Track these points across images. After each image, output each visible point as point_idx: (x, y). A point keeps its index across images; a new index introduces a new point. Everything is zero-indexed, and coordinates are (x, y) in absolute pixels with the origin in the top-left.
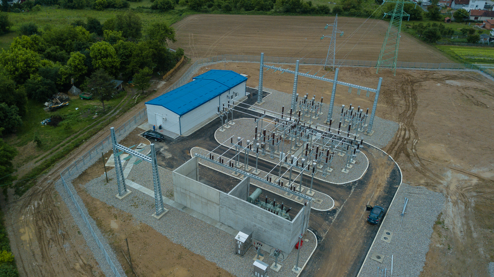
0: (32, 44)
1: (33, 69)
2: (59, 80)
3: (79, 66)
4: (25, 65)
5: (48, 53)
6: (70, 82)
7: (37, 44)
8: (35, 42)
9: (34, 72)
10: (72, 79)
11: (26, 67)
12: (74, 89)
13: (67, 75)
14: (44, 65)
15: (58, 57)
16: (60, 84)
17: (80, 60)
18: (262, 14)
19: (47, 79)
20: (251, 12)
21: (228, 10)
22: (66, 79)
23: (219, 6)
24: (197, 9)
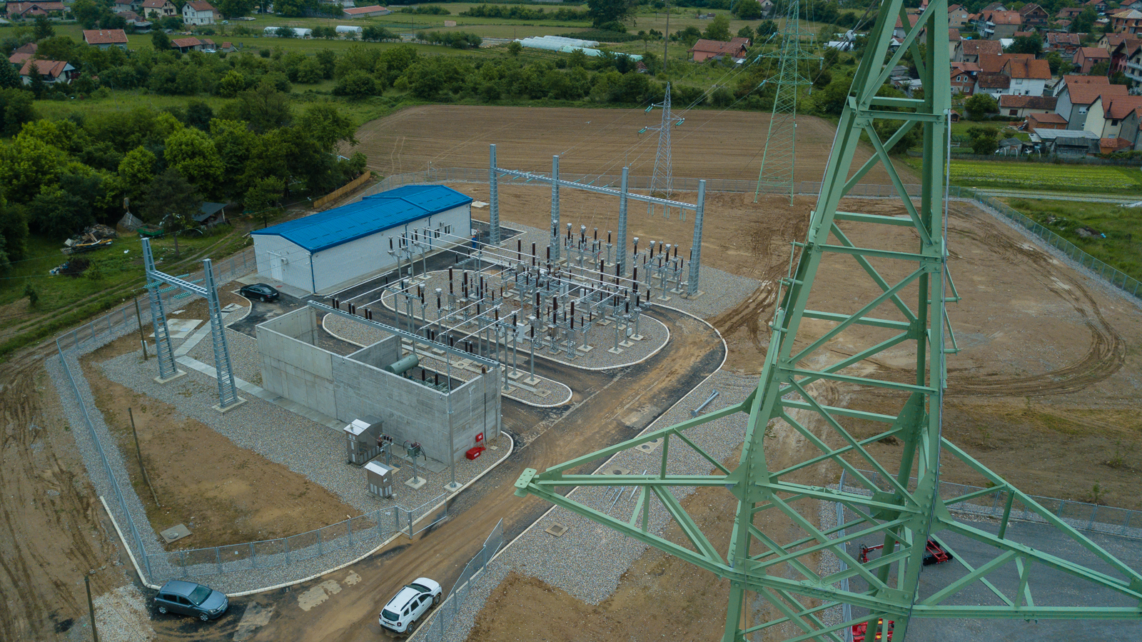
0: (57, 137)
1: (48, 177)
2: (99, 200)
3: (139, 175)
5: (88, 153)
6: (122, 205)
7: (68, 138)
8: (65, 133)
9: (49, 183)
10: (126, 199)
11: (37, 172)
12: (129, 220)
13: (116, 191)
14: (74, 171)
16: (102, 207)
17: (143, 164)
18: (563, 104)
19: (74, 195)
20: (540, 101)
21: (491, 97)
22: (114, 197)
23: (475, 89)
24: (429, 95)
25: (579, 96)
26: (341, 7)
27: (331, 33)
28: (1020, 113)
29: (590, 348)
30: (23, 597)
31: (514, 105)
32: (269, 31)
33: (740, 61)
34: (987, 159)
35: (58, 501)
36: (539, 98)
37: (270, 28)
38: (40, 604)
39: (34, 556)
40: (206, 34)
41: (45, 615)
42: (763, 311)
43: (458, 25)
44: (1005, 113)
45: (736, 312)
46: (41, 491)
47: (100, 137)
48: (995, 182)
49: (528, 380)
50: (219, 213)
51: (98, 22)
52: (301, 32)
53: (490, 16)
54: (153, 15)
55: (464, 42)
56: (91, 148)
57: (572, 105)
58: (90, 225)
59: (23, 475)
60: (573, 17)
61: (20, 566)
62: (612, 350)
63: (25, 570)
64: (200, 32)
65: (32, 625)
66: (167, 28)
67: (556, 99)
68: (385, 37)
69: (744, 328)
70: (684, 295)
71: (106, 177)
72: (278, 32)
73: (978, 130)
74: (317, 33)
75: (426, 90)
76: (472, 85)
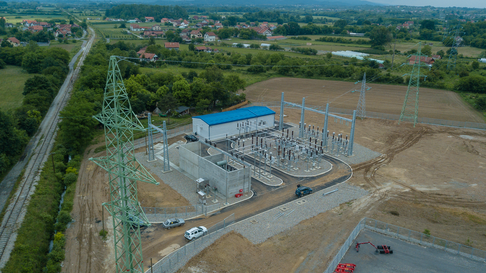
0: (141, 80)
1: (134, 93)
2: (148, 102)
3: (162, 95)
4: (130, 90)
5: (149, 86)
6: (155, 105)
7: (144, 81)
8: (143, 79)
9: (134, 95)
10: (157, 103)
11: (131, 91)
12: (157, 110)
13: (154, 100)
14: (142, 92)
15: (154, 90)
16: (149, 105)
17: (164, 91)
19: (141, 100)
22: (153, 102)
23: (303, 72)
24: (284, 73)
26: (266, 36)
27: (257, 47)
30: (90, 213)
31: (318, 79)
32: (234, 45)
35: (107, 190)
37: (234, 44)
38: (94, 215)
39: (96, 203)
40: (211, 45)
41: (94, 218)
43: (312, 45)
46: (104, 187)
47: (154, 81)
50: (187, 110)
51: (173, 39)
52: (246, 45)
54: (194, 37)
56: (150, 85)
58: (144, 111)
59: (100, 182)
61: (92, 205)
63: (93, 206)
64: (208, 44)
65: (90, 220)
66: (197, 42)
71: (152, 95)
72: (237, 45)
74: (252, 46)
75: (284, 72)
76: (302, 70)
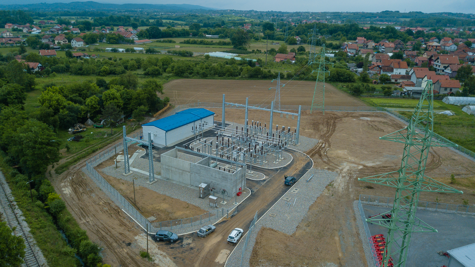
18: (231, 79)
20: (223, 77)
21: (204, 76)
23: (198, 73)
24: (181, 75)
25: (237, 76)
26: (133, 40)
28: (398, 81)
29: (267, 162)
31: (213, 79)
32: (108, 50)
33: (294, 62)
34: (389, 97)
35: (109, 211)
36: (222, 76)
37: (108, 48)
42: (322, 149)
43: (181, 47)
44: (393, 81)
45: (313, 150)
48: (393, 105)
49: (249, 172)
50: (122, 119)
52: (121, 50)
53: (192, 43)
55: (186, 54)
57: (235, 79)
60: (225, 44)
62: (274, 162)
67: (228, 76)
68: (154, 52)
69: (317, 155)
70: (294, 145)
71: (82, 106)
72: (112, 50)
73: (385, 87)
74: (127, 51)
75: (180, 73)
76: (196, 71)
